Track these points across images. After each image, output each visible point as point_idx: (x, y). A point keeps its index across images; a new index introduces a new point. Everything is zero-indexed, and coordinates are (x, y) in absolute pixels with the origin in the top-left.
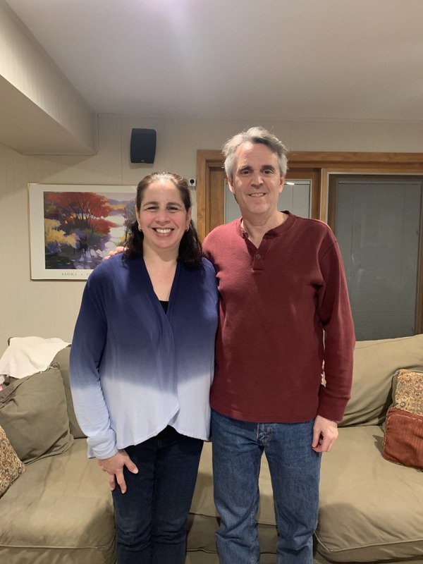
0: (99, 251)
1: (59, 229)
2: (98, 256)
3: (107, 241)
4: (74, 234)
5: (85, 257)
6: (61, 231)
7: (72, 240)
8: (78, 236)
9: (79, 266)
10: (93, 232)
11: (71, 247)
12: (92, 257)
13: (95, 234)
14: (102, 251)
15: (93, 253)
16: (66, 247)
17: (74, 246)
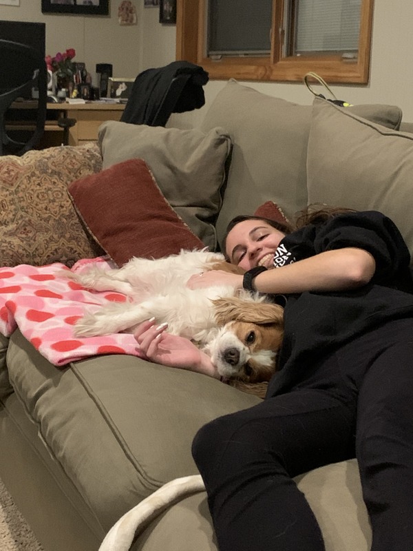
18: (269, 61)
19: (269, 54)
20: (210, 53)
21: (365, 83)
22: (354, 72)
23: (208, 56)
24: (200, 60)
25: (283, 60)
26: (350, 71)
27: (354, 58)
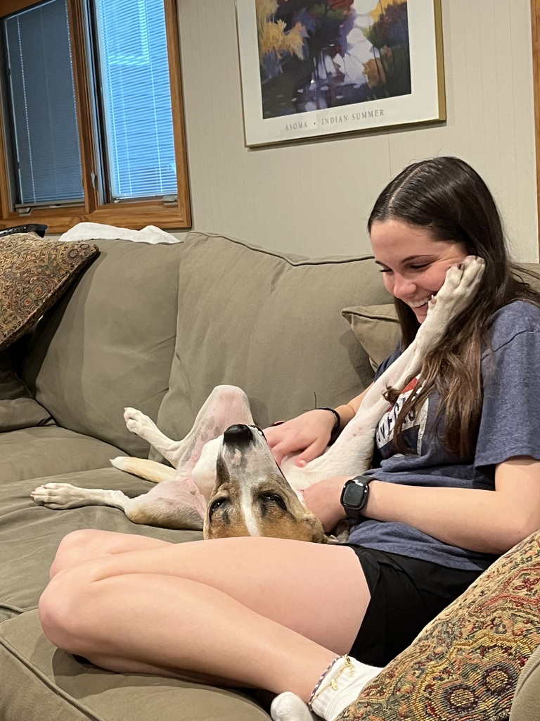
0: (338, 58)
1: (277, 17)
2: (338, 72)
3: (349, 27)
4: (298, 25)
5: (318, 79)
6: (280, 22)
7: (296, 41)
8: (304, 28)
9: (310, 105)
10: (327, 10)
11: (295, 55)
12: (329, 74)
13: (330, 13)
14: (343, 56)
15: (328, 65)
16: (289, 60)
17: (300, 56)
18: (85, 210)
19: (84, 202)
20: (17, 206)
21: (190, 228)
22: (177, 216)
23: (15, 209)
24: (5, 215)
25: (100, 208)
26: (172, 216)
27: (175, 201)
